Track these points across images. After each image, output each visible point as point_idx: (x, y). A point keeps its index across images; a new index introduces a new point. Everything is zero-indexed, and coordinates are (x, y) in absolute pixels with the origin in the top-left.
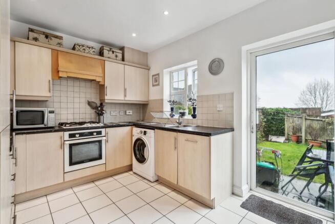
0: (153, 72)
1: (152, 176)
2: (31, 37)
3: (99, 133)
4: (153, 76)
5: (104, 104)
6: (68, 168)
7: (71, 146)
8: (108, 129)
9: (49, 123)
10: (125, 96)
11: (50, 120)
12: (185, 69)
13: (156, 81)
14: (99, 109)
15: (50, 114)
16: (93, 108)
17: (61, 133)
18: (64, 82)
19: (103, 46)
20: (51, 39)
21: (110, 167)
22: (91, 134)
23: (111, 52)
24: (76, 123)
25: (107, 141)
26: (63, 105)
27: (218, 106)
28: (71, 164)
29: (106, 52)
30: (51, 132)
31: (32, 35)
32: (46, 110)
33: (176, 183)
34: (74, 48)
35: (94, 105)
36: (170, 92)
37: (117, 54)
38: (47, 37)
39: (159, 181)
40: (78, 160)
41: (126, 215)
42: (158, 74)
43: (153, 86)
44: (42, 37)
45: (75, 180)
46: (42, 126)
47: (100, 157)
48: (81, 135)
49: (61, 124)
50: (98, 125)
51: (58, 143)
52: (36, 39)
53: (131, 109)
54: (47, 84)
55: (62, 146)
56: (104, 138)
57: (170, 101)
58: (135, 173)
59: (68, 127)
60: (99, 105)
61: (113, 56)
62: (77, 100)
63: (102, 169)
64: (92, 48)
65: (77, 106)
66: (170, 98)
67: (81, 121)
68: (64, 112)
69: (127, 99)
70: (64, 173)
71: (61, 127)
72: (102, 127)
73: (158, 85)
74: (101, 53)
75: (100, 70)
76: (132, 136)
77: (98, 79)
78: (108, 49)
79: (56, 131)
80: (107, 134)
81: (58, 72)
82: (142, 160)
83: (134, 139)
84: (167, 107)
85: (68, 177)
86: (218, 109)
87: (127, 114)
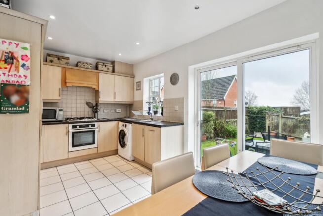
0: (137, 80)
1: (130, 156)
2: (48, 60)
3: (93, 125)
4: (137, 82)
5: (98, 104)
6: (71, 149)
7: (73, 133)
8: (100, 123)
9: (59, 117)
10: (114, 98)
11: (60, 116)
12: (159, 78)
13: (139, 87)
14: (95, 108)
15: (60, 112)
16: (90, 107)
17: (67, 125)
18: (70, 89)
19: (98, 62)
20: (62, 60)
21: (101, 150)
22: (88, 126)
23: (104, 66)
24: (77, 118)
25: (99, 131)
26: (69, 105)
27: (175, 107)
28: (73, 146)
29: (100, 67)
30: (60, 123)
31: (49, 58)
32: (57, 109)
33: (143, 160)
34: (77, 65)
35: (91, 105)
36: (149, 95)
37: (109, 67)
38: (59, 59)
39: (135, 160)
40: (78, 144)
41: (113, 184)
42: (140, 82)
43: (137, 90)
44: (55, 60)
45: (75, 157)
46: (55, 120)
47: (94, 143)
48: (80, 126)
49: (67, 119)
50: (93, 120)
51: (65, 131)
52: (52, 61)
53: (120, 108)
54: (58, 91)
55: (67, 133)
56: (97, 129)
57: (148, 102)
58: (120, 156)
59: (71, 121)
60: (94, 104)
61: (105, 69)
62: (79, 101)
63: (95, 151)
64: (90, 64)
65: (78, 105)
66: (149, 100)
67: (81, 116)
68: (69, 110)
69: (116, 100)
70: (68, 152)
71: (67, 121)
72: (96, 121)
73: (140, 89)
74: (97, 68)
75: (95, 80)
76: (118, 128)
77: (94, 87)
78: (102, 64)
79: (64, 123)
80: (99, 126)
81: (66, 82)
82: (123, 145)
83: (119, 130)
84: (146, 107)
85: (71, 155)
86: (175, 109)
87: (117, 111)
